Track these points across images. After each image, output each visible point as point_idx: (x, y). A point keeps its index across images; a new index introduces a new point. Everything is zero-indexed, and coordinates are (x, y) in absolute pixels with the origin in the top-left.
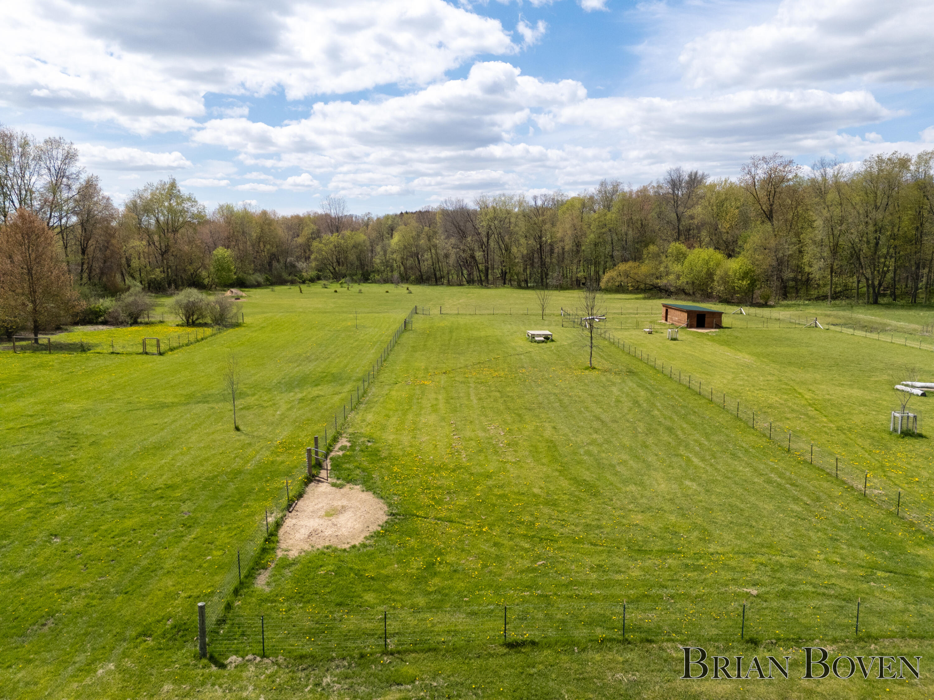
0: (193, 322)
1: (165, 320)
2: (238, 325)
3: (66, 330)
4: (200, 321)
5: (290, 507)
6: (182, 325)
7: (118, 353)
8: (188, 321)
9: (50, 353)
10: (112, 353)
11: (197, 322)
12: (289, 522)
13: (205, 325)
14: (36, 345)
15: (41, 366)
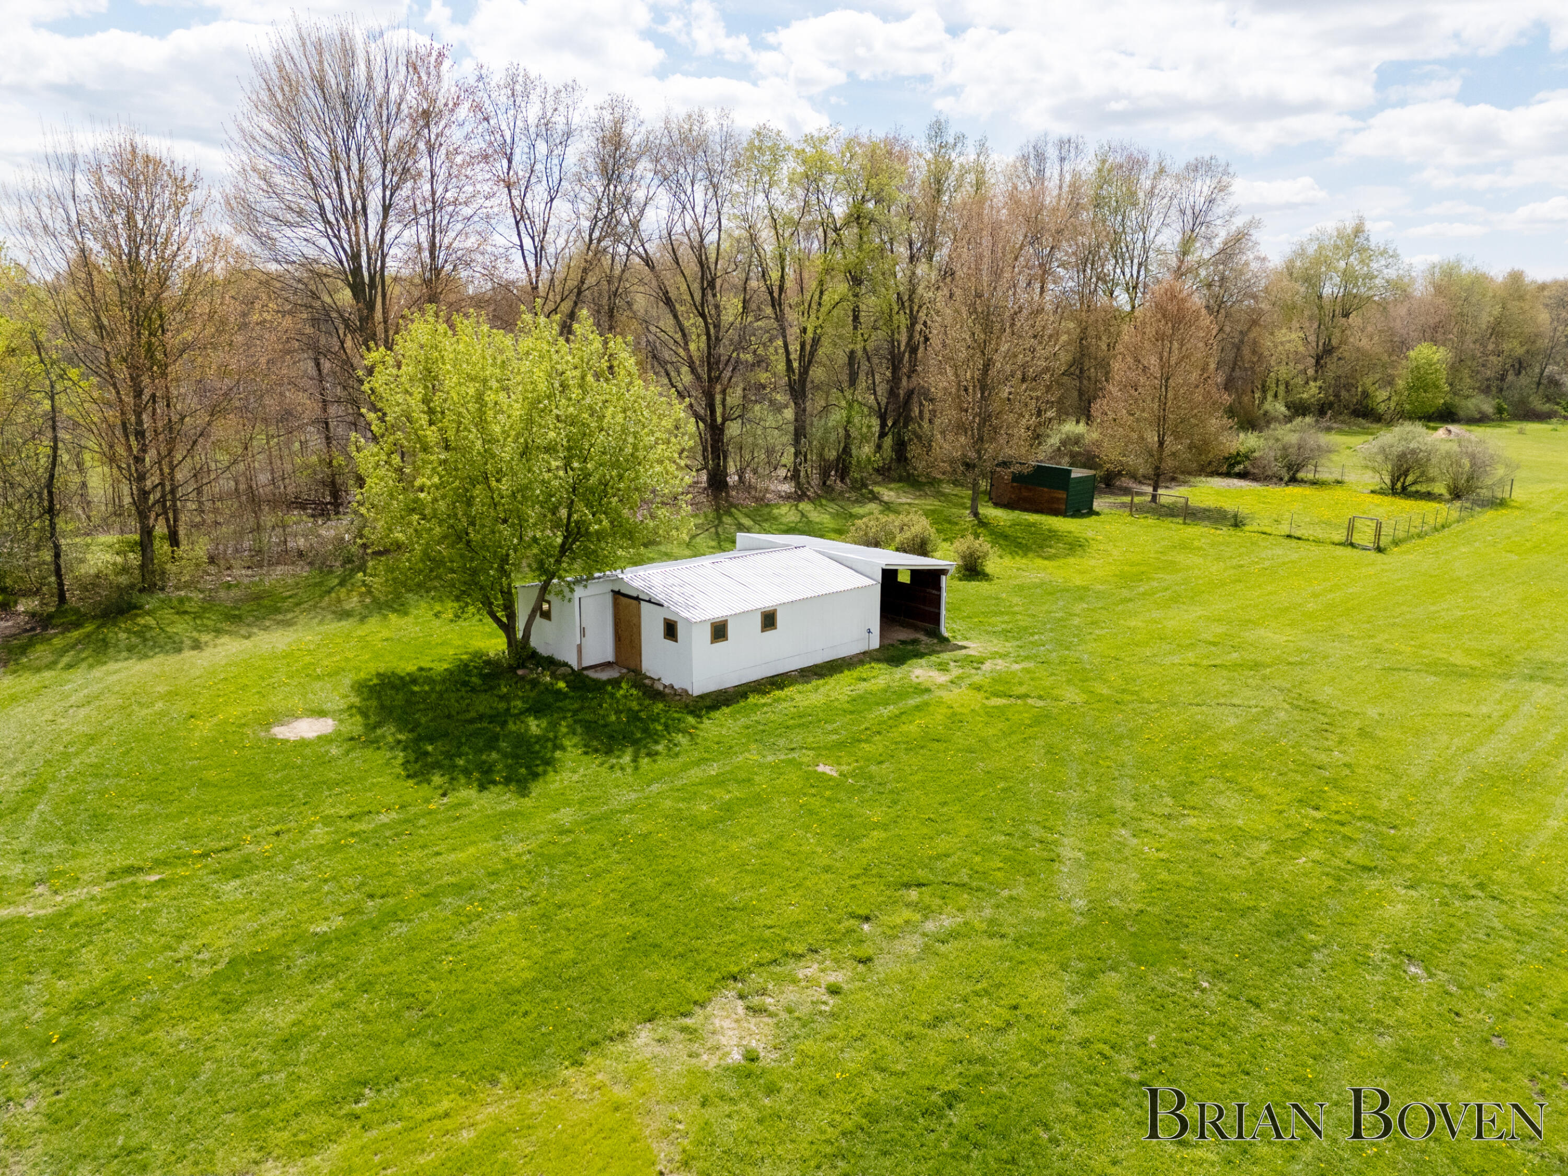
0: (1404, 488)
1: (1346, 479)
2: (1502, 503)
3: (1185, 483)
4: (1423, 488)
6: (1382, 492)
7: (1299, 539)
8: (1393, 484)
9: (1185, 523)
10: (1289, 536)
11: (1413, 489)
13: (1429, 496)
14: (1153, 505)
15: (1184, 546)
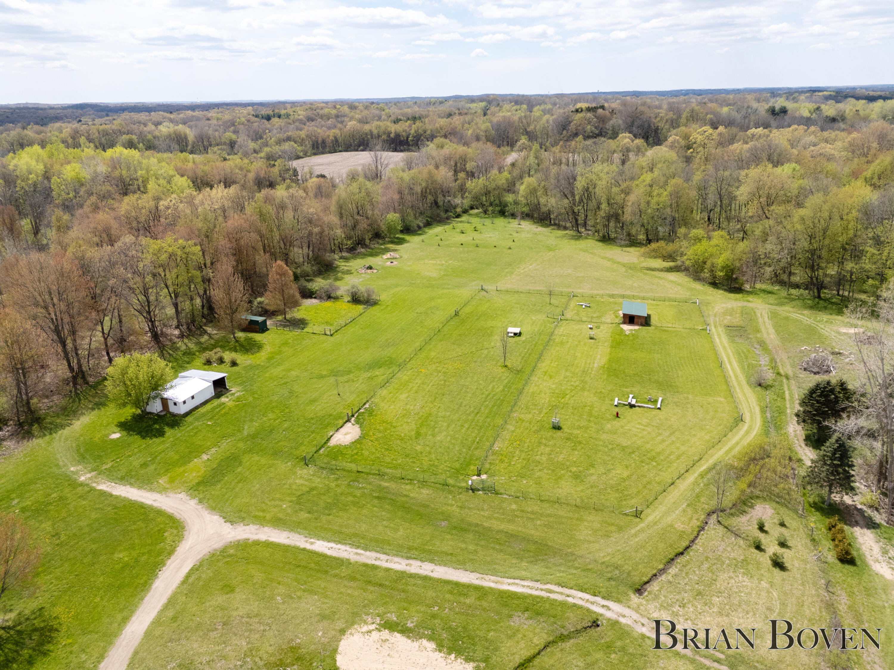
1: (344, 295)
2: (376, 304)
5: (337, 430)
6: (350, 301)
7: (315, 334)
9: (290, 330)
12: (335, 435)
